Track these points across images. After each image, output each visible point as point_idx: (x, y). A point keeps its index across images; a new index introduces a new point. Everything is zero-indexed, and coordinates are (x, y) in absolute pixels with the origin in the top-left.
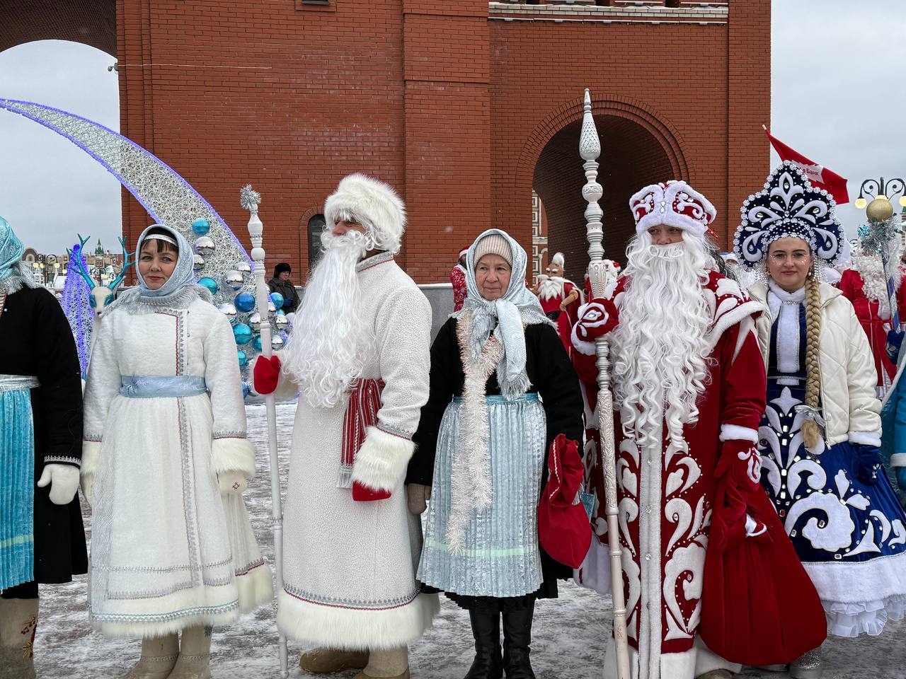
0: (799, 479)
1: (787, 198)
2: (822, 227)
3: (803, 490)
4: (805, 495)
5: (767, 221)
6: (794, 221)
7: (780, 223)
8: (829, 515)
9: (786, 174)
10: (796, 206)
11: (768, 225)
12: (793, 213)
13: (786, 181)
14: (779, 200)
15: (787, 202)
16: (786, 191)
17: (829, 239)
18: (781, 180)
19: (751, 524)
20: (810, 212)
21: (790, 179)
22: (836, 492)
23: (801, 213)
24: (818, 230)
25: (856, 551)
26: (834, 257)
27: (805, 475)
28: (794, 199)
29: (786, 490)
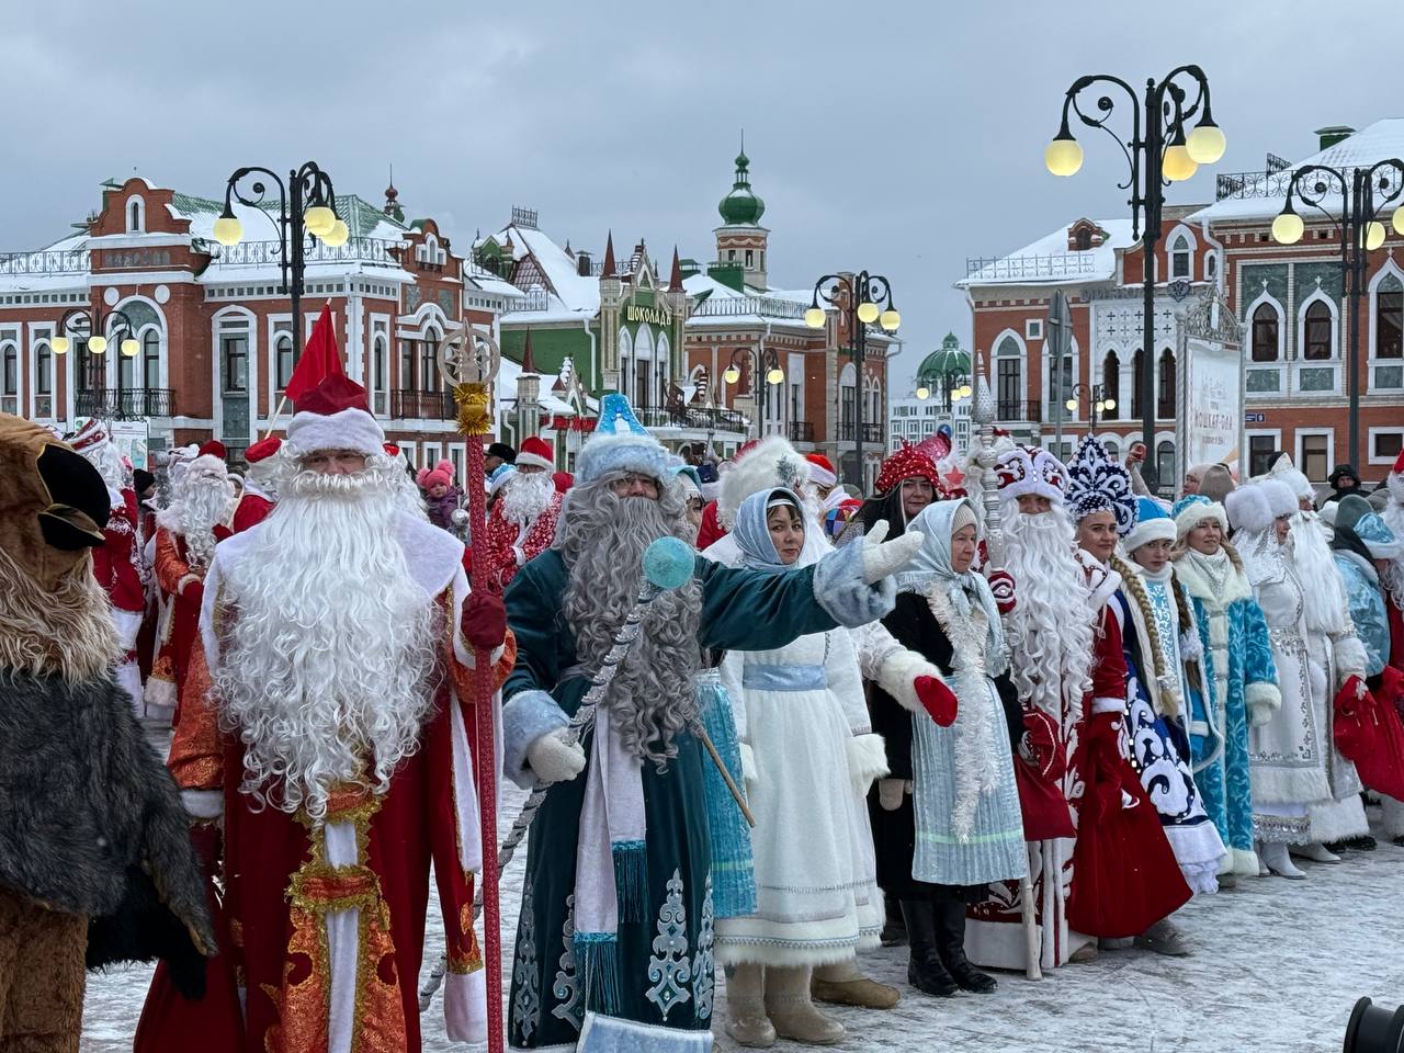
0: (1144, 747)
1: (1093, 470)
2: (1121, 501)
3: (1149, 757)
4: (1151, 762)
5: (1077, 493)
6: (1098, 494)
7: (1086, 496)
8: (1170, 780)
9: (1091, 447)
10: (1099, 480)
11: (1077, 498)
12: (1097, 486)
13: (1091, 454)
14: (1085, 471)
15: (1093, 474)
16: (1092, 463)
17: (1125, 513)
18: (1087, 452)
19: (1127, 797)
20: (1111, 486)
21: (1095, 451)
22: (1171, 759)
23: (1104, 487)
24: (1118, 504)
25: (1191, 816)
26: (1127, 532)
27: (1148, 742)
28: (1098, 472)
29: (1135, 759)
